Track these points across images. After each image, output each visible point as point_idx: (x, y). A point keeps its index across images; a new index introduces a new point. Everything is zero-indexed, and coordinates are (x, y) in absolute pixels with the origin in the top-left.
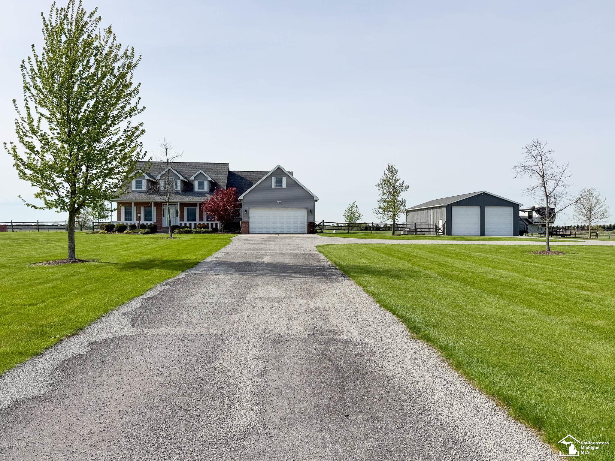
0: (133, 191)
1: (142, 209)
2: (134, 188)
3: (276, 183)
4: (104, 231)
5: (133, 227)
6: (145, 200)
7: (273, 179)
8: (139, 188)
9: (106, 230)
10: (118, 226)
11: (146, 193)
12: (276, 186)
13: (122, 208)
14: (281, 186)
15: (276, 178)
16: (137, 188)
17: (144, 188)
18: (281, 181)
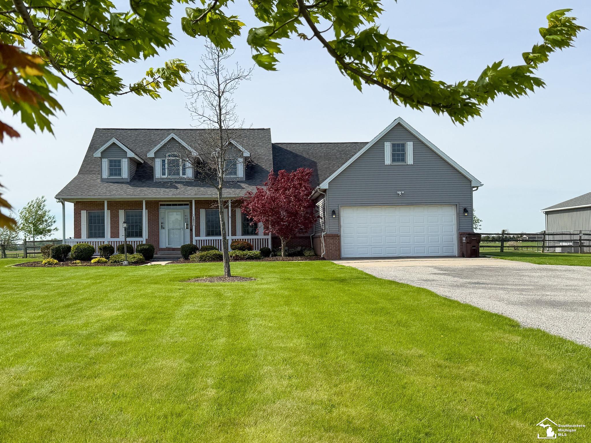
0: (103, 180)
1: (122, 214)
2: (105, 174)
3: (393, 155)
4: (51, 260)
5: (107, 251)
6: (129, 197)
7: (388, 147)
8: (116, 175)
9: (54, 257)
10: (78, 248)
11: (127, 183)
12: (394, 160)
13: (84, 214)
14: (403, 160)
15: (393, 145)
16: (111, 174)
17: (125, 174)
18: (404, 150)
